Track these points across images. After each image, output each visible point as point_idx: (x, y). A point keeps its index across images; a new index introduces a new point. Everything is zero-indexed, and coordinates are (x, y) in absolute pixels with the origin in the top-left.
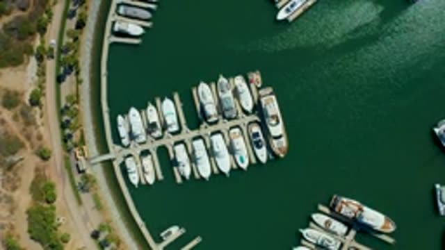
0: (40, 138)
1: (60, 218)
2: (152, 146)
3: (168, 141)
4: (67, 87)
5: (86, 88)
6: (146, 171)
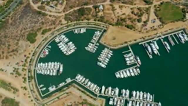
0: (57, 27)
1: (47, 33)
2: (61, 40)
3: (62, 42)
4: (65, 28)
5: (65, 30)
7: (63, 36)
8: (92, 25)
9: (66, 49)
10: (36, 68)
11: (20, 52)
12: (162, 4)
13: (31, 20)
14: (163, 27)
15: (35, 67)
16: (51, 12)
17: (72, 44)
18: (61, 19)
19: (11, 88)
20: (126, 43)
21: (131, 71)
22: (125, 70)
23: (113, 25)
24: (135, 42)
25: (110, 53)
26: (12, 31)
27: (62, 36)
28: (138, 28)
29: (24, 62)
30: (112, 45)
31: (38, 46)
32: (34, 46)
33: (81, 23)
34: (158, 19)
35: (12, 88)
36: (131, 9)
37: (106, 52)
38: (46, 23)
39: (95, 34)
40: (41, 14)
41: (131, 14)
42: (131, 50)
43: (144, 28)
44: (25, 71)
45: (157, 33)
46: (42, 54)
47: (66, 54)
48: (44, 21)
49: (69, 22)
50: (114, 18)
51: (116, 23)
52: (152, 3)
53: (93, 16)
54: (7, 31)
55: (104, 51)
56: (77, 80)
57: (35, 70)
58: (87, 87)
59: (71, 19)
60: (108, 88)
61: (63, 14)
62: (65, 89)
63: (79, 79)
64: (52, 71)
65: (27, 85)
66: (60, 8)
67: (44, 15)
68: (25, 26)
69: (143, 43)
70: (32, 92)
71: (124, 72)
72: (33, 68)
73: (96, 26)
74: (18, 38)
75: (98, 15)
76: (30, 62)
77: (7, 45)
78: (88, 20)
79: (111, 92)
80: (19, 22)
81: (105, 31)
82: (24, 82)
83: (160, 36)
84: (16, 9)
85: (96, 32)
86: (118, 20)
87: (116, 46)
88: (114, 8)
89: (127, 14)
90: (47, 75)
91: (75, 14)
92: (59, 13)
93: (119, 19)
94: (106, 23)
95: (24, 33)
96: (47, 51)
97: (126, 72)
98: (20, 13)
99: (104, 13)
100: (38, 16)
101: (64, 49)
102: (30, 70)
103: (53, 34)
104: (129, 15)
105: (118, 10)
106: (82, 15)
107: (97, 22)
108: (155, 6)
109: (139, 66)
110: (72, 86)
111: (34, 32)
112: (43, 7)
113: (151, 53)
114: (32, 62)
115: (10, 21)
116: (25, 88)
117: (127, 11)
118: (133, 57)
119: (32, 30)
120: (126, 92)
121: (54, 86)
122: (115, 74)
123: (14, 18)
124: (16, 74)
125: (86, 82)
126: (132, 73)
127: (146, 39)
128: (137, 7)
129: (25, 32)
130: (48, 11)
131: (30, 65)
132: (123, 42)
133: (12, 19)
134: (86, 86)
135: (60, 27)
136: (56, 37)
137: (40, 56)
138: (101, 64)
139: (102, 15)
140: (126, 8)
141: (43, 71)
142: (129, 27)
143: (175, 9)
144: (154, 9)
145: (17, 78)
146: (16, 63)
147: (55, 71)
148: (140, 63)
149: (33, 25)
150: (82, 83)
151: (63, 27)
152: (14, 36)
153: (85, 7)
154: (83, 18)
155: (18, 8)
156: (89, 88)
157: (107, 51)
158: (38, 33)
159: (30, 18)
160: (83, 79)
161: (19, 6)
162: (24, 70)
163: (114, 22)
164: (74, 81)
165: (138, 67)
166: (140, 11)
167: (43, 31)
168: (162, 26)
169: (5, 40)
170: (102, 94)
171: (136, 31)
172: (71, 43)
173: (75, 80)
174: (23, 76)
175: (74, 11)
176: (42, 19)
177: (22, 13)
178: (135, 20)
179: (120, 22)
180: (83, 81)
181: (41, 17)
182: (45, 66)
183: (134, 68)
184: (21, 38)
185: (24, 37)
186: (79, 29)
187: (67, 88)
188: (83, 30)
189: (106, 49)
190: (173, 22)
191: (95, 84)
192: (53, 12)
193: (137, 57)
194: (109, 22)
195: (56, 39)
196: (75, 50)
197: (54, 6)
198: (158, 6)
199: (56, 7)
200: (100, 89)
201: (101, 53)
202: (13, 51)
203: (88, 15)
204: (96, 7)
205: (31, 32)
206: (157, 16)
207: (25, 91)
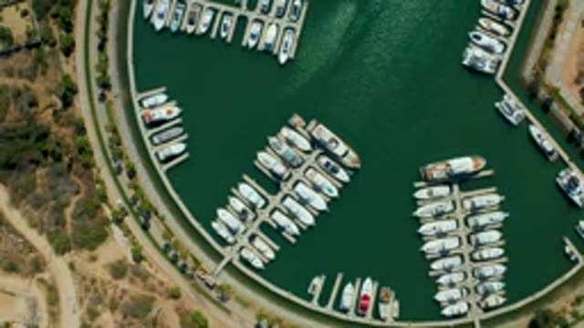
0: (161, 284)
2: (254, 228)
3: (264, 216)
4: (156, 228)
5: (171, 220)
6: (262, 251)
9: (320, 178)
10: (477, 316)
17: (271, 152)
18: (99, 271)
33: (99, 135)
39: (173, 27)
49: (106, 210)
53: (38, 68)
61: (58, 266)
63: (491, 51)
73: (112, 33)
75: (28, 36)
78: (68, 94)
85: (159, 24)
90: (503, 242)
91: (40, 191)
96: (349, 288)
101: (319, 189)
106: (44, 136)
137: (392, 322)
139: (25, 14)
150: (510, 29)
154: (61, 132)
173: (501, 72)
182: (448, 270)
186: (146, 134)
187: (555, 106)
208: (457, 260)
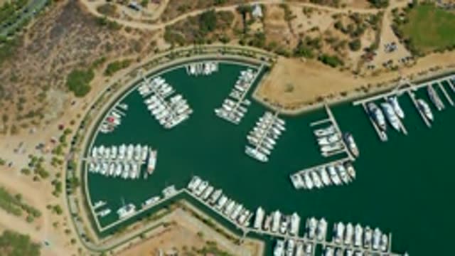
0: (144, 57)
1: (118, 72)
2: (154, 90)
3: (157, 94)
4: (164, 59)
5: (166, 65)
6: (144, 90)
7: (160, 81)
8: (233, 54)
9: (165, 113)
10: (88, 160)
11: (47, 117)
12: (410, 6)
13: (78, 40)
14: (415, 63)
15: (85, 156)
16: (130, 19)
17: (180, 100)
18: (156, 37)
19: (20, 208)
20: (320, 99)
21: (333, 171)
22: (317, 168)
23: (287, 56)
24: (343, 99)
25: (279, 125)
26: (32, 66)
27: (156, 80)
28: (352, 65)
29: (58, 143)
30: (284, 106)
31: (96, 104)
32: (83, 104)
33: (205, 48)
34: (401, 42)
35: (24, 207)
36: (335, 17)
37: (267, 122)
38: (117, 48)
39: (240, 78)
40: (105, 24)
41: (332, 28)
42: (332, 119)
43: (366, 64)
44: (59, 166)
45: (399, 79)
46: (105, 123)
47: (165, 124)
48: (111, 41)
49: (177, 45)
50: (290, 37)
51: (294, 50)
52: (386, 4)
53: (236, 32)
54: (18, 65)
55: (264, 120)
56: (191, 191)
57: (84, 163)
58: (217, 209)
59: (181, 37)
60: (273, 213)
61: (162, 26)
62: (159, 213)
63: (198, 189)
64: (127, 167)
65: (61, 200)
66: (154, 11)
67: (113, 27)
68: (65, 55)
69: (363, 102)
70: (76, 218)
71: (314, 174)
72: (78, 159)
73: (245, 58)
74: (44, 83)
75: (249, 30)
76: (73, 143)
77: (16, 100)
78: (224, 41)
79: (281, 224)
80: (49, 44)
81: (267, 70)
82: (54, 193)
83: (407, 86)
84: (42, 12)
85: (243, 73)
86: (300, 43)
87: (293, 108)
88: (290, 13)
89: (323, 29)
90: (115, 176)
91: (191, 26)
92: (151, 22)
93: (303, 40)
94: (269, 50)
95: (60, 71)
96: (118, 116)
97: (319, 174)
98: (53, 21)
99: (264, 26)
100: (97, 28)
101: (161, 113)
102: (71, 165)
103: (133, 74)
104: (327, 32)
105: (301, 19)
106: (210, 29)
107: (247, 47)
108: (394, 11)
109: (353, 159)
110: (179, 206)
111: (86, 70)
112: (111, 9)
113: (384, 128)
114: (78, 142)
115: (27, 41)
116: (57, 210)
117: (322, 20)
118: (338, 137)
119: (82, 64)
120: (319, 223)
121: (132, 206)
122: (292, 178)
123: (36, 34)
124: (36, 172)
125: (215, 198)
126: (334, 176)
127: (372, 91)
128: (350, 12)
129: (63, 69)
130: (123, 19)
131: (72, 150)
132: (313, 97)
133: (31, 35)
134: (216, 206)
135: (151, 59)
136: (143, 83)
137: (100, 129)
138: (254, 151)
139: (258, 30)
140: (320, 13)
141: (105, 165)
142: (328, 61)
143: (443, 19)
144: (392, 18)
145: (36, 183)
146: (38, 145)
147: (135, 167)
148: (356, 153)
149: (84, 51)
150: (205, 200)
151: (160, 58)
152: (35, 79)
153: (218, 9)
154: (210, 36)
155: (47, 9)
156: (223, 212)
157: (270, 120)
158: (95, 71)
159: (78, 34)
160: (207, 188)
161: (52, 6)
162: (57, 164)
163: (289, 48)
164: (184, 193)
165: (349, 161)
166: (357, 22)
167: (110, 66)
168: (411, 62)
169: (13, 87)
170: (257, 229)
171: (346, 72)
172: (179, 97)
173: (187, 191)
174: (54, 178)
175: (189, 18)
176: (107, 37)
177: (57, 21)
178: (342, 44)
179: (306, 48)
180: (208, 193)
181: (104, 33)
182: (111, 153)
183: (340, 164)
184: (52, 83)
185: (59, 82)
186: (201, 64)
187: (164, 210)
188: (211, 67)
189: (269, 116)
190: (441, 51)
191: (238, 202)
192: (136, 21)
193: (348, 137)
194: (276, 49)
195: (140, 88)
196: (190, 115)
197: (140, 7)
198: (400, 11)
199: (145, 10)
200: (252, 214)
201: (256, 126)
202: (31, 115)
203: (224, 29)
204: (243, 11)
205: (80, 69)
206: (398, 35)
207: (56, 217)
208: (114, 156)
